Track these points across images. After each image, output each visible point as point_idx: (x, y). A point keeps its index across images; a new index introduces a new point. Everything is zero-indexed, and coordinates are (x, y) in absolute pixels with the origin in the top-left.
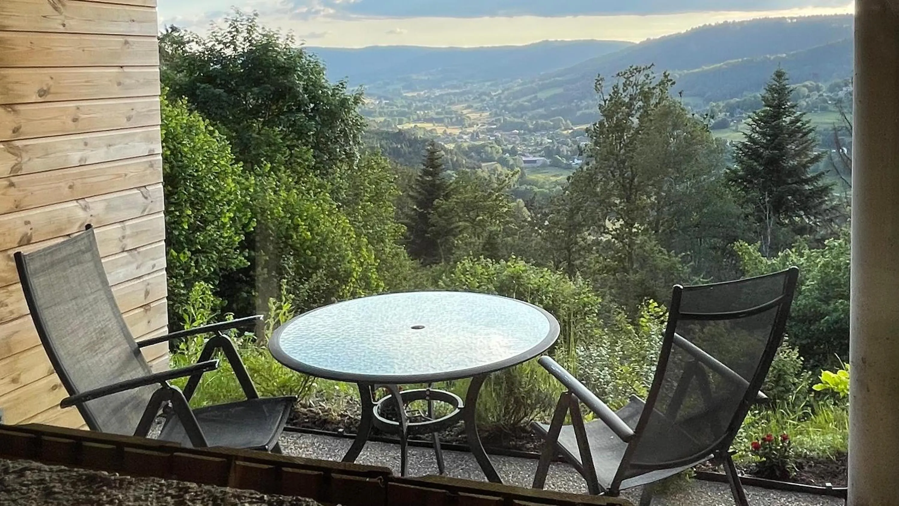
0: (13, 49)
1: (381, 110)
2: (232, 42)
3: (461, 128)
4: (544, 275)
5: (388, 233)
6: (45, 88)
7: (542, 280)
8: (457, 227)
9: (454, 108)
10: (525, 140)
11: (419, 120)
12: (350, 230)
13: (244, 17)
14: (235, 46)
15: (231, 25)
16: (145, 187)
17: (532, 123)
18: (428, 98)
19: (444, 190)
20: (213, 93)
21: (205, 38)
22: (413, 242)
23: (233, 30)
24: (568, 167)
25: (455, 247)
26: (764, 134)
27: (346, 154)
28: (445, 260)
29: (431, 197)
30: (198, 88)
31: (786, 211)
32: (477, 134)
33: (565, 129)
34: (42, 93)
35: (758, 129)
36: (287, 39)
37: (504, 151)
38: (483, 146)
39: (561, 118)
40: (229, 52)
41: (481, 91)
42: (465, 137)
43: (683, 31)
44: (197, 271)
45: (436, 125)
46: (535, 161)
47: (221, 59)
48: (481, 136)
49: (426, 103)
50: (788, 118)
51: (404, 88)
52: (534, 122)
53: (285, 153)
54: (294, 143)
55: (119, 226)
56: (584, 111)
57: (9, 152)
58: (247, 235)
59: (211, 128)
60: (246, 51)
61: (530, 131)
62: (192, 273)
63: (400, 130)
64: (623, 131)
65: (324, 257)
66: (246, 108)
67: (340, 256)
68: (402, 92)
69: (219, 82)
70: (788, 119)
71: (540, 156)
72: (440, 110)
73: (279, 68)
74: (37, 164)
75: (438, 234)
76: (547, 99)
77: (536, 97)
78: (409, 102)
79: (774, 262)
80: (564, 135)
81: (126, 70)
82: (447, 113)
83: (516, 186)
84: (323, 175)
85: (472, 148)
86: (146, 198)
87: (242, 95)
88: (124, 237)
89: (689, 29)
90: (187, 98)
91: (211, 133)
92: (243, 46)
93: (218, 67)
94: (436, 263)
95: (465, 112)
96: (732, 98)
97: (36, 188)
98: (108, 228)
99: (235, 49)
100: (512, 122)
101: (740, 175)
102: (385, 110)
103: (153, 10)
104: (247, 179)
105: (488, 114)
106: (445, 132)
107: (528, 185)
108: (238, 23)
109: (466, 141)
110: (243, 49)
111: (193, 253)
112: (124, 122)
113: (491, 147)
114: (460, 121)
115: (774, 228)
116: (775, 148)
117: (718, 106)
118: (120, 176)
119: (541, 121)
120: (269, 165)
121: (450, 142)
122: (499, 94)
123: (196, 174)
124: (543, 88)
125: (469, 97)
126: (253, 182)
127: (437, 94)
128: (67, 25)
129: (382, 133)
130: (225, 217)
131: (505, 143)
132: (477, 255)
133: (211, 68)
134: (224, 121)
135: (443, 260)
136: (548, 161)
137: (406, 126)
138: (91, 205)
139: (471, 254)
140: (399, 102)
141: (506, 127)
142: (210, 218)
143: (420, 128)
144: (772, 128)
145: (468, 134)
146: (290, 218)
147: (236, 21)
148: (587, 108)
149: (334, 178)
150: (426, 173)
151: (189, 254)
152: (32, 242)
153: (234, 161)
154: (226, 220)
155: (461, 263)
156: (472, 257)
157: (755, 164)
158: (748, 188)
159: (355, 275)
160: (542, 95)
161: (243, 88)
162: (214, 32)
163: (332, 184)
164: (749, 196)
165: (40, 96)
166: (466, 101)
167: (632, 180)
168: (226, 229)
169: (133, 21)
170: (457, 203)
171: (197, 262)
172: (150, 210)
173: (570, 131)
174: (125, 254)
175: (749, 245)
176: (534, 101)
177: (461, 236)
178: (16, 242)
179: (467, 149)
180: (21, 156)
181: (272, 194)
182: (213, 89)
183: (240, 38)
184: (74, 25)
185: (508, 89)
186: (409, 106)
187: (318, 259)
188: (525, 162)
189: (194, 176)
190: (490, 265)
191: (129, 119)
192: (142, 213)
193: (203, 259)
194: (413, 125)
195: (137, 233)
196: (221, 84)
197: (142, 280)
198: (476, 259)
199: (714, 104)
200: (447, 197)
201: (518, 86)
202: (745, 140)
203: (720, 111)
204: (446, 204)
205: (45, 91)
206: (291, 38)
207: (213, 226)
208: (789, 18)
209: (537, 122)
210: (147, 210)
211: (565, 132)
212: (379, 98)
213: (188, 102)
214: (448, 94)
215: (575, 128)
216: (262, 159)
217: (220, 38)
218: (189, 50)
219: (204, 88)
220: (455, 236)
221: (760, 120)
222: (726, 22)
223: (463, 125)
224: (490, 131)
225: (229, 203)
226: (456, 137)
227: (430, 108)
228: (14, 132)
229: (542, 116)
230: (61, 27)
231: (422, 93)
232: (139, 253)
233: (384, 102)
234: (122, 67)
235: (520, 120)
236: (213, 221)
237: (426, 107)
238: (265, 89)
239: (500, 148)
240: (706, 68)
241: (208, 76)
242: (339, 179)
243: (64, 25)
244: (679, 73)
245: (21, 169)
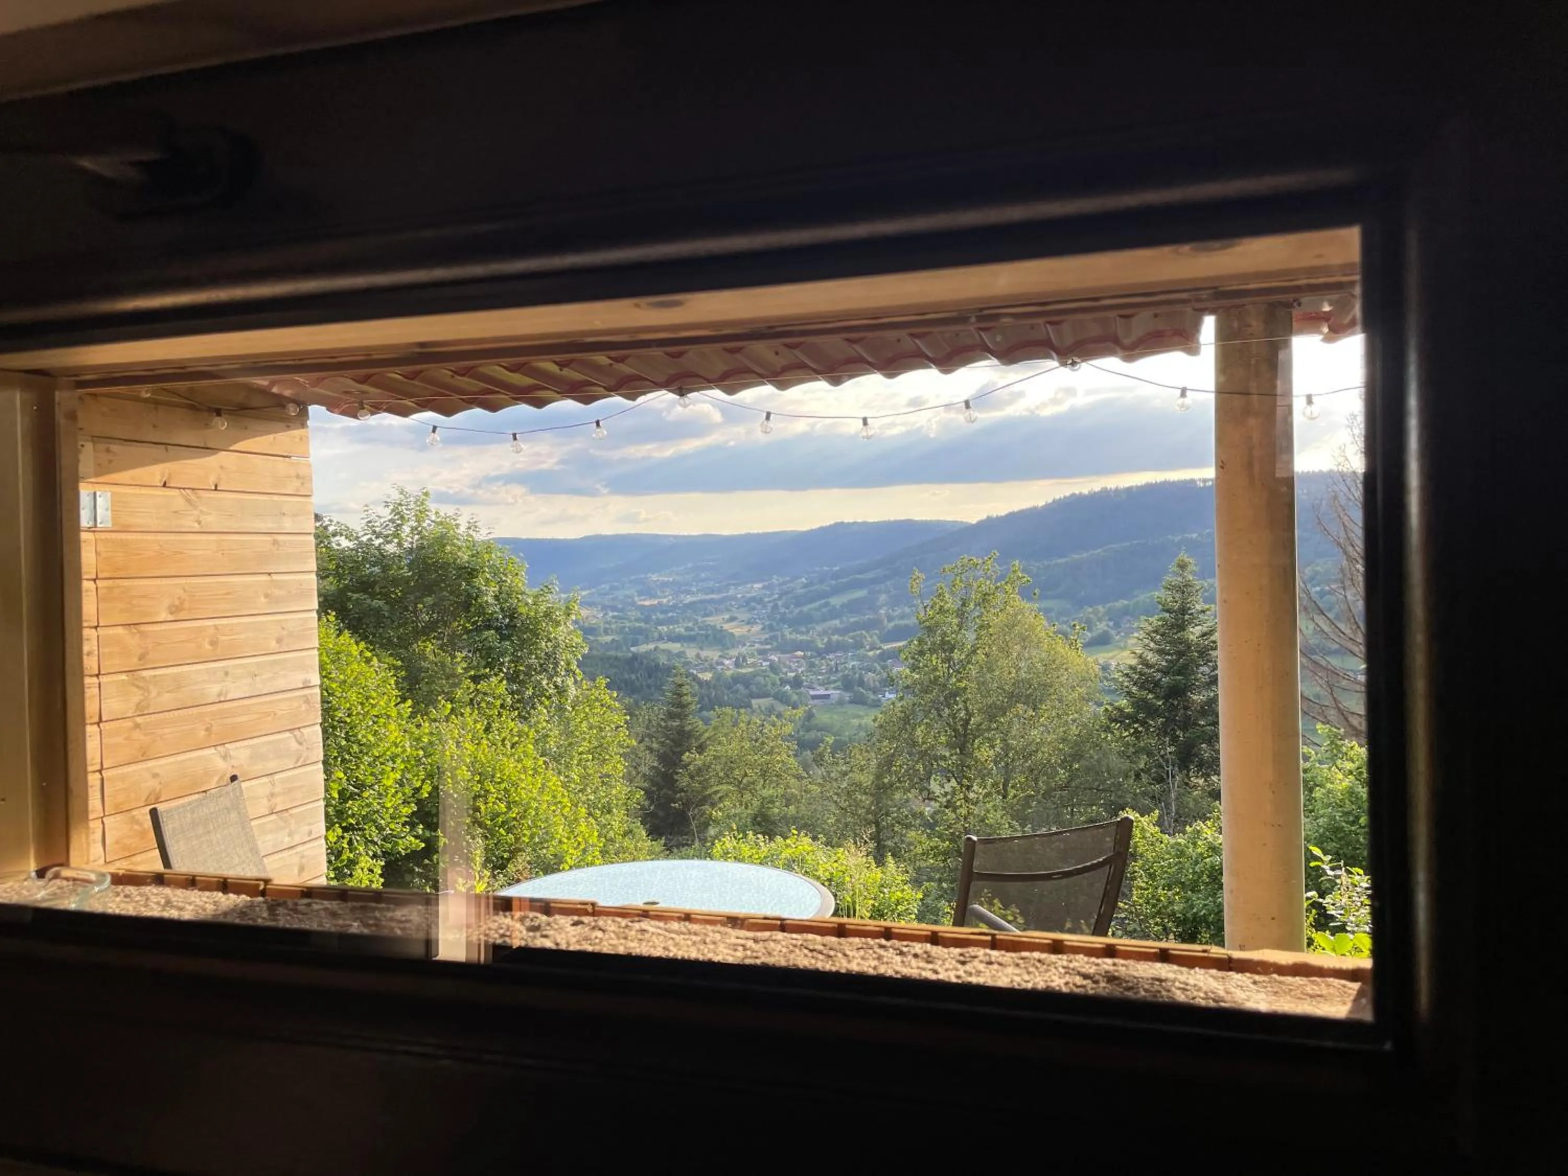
0: (139, 554)
1: (607, 626)
2: (396, 535)
3: (722, 650)
4: (839, 858)
5: (618, 799)
6: (177, 602)
7: (835, 865)
8: (716, 792)
9: (711, 620)
10: (812, 665)
11: (661, 638)
12: (563, 795)
13: (412, 499)
14: (400, 539)
15: (393, 511)
16: (299, 728)
17: (822, 640)
18: (674, 607)
19: (697, 739)
20: (370, 606)
21: (358, 529)
22: (653, 815)
23: (396, 517)
24: (876, 704)
25: (714, 821)
26: (1160, 652)
27: (556, 687)
28: (700, 840)
29: (678, 749)
30: (349, 599)
31: (1200, 766)
32: (744, 658)
33: (871, 650)
34: (174, 609)
35: (1152, 645)
36: (469, 528)
37: (784, 682)
38: (755, 675)
39: (864, 632)
40: (391, 548)
41: (748, 595)
42: (727, 662)
43: (1041, 503)
44: (351, 856)
45: (685, 645)
46: (827, 697)
47: (382, 559)
48: (750, 661)
49: (670, 614)
50: (1199, 628)
51: (640, 593)
52: (826, 640)
53: (469, 688)
54: (480, 673)
55: (265, 779)
56: (897, 622)
57: (134, 685)
58: (419, 802)
59: (369, 654)
60: (415, 546)
61: (820, 654)
62: (344, 857)
63: (634, 654)
64: (952, 650)
65: (524, 835)
66: (417, 626)
67: (547, 833)
68: (636, 599)
69: (378, 590)
70: (1198, 630)
71: (835, 688)
72: (690, 625)
73: (461, 568)
74: (167, 699)
75: (687, 804)
76: (842, 606)
77: (827, 604)
78: (646, 613)
79: (1179, 840)
80: (870, 658)
81: (275, 577)
82: (700, 629)
83: (801, 733)
84: (524, 719)
85: (736, 679)
86: (300, 743)
87: (411, 609)
88: (272, 795)
89: (1050, 501)
90: (334, 613)
91: (368, 661)
92: (409, 539)
93: (376, 569)
94: (687, 845)
95: (726, 626)
96: (1117, 600)
97: (166, 731)
98: (253, 782)
99: (400, 545)
100: (793, 641)
101: (1128, 713)
102: (613, 626)
103: (307, 499)
104: (419, 726)
105: (760, 627)
106: (698, 656)
107: (818, 731)
108: (404, 507)
109: (728, 669)
110: (412, 543)
111: (345, 829)
112: (273, 645)
113: (765, 677)
114: (720, 639)
115: (1182, 791)
116: (1179, 673)
117: (1096, 613)
118: (267, 714)
119: (835, 638)
120: (449, 706)
121: (706, 670)
122: (775, 600)
123: (348, 720)
124: (836, 591)
125: (732, 606)
126: (427, 731)
127: (687, 601)
128: (203, 523)
129: (609, 658)
130: (388, 778)
131: (785, 670)
132: (742, 830)
133: (367, 572)
134: (387, 645)
135: (697, 840)
136: (847, 696)
137: (644, 648)
138: (232, 753)
139: (735, 828)
140: (634, 614)
141: (787, 648)
142: (370, 780)
143: (663, 651)
144: (1173, 643)
145: (731, 659)
146: (479, 782)
147: (400, 505)
148: (902, 617)
149: (539, 722)
150: (671, 716)
151: (340, 831)
152: (162, 799)
153: (399, 700)
154: (389, 783)
155: (720, 841)
156: (736, 833)
157: (1150, 696)
158: (1141, 732)
159: (569, 861)
160: (836, 601)
161: (412, 597)
162: (370, 522)
163: (537, 732)
164: (1142, 744)
165: (171, 613)
166: (728, 610)
167: (967, 722)
168: (389, 796)
169: (284, 514)
170: (715, 758)
171: (350, 843)
172: (305, 761)
173: (878, 652)
174: (274, 817)
175: (1142, 816)
176: (824, 610)
177: (722, 805)
178: (144, 799)
179: (730, 680)
180: (149, 692)
181: (454, 747)
182: (369, 601)
183: (406, 529)
184: (212, 520)
185: (786, 593)
186: (647, 620)
187: (517, 839)
188: (814, 697)
189: (346, 722)
190: (762, 844)
191: (279, 641)
192: (296, 763)
193: (358, 838)
194: (651, 646)
195: (290, 790)
196: (380, 593)
197: (294, 851)
198: (741, 836)
199: (1090, 610)
200: (701, 749)
201: (802, 588)
202: (1133, 662)
203: (1100, 620)
204: (700, 760)
205: (177, 607)
206: (473, 526)
207: (372, 792)
208: (1200, 480)
209: (830, 639)
210: (302, 759)
211: (871, 653)
212: (604, 608)
213: (337, 619)
214: (702, 602)
215: (885, 648)
216: (440, 698)
217: (378, 529)
218: (335, 547)
219: (358, 599)
220: (713, 805)
221: (1156, 632)
222: (1106, 488)
223: (724, 645)
224: (762, 652)
225: (393, 759)
226: (714, 662)
227: (677, 622)
228: (140, 659)
229: (836, 631)
230: (196, 525)
231: (665, 601)
232: (291, 815)
233: (611, 614)
234: (270, 574)
235: (804, 637)
236: (372, 785)
237: (670, 621)
238: (442, 599)
239: (777, 678)
240: (1076, 557)
241: (363, 583)
242: (545, 724)
243: (199, 522)
244: (1037, 564)
245: (148, 707)
